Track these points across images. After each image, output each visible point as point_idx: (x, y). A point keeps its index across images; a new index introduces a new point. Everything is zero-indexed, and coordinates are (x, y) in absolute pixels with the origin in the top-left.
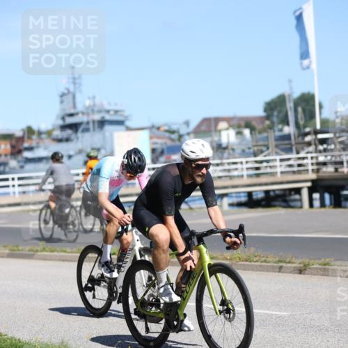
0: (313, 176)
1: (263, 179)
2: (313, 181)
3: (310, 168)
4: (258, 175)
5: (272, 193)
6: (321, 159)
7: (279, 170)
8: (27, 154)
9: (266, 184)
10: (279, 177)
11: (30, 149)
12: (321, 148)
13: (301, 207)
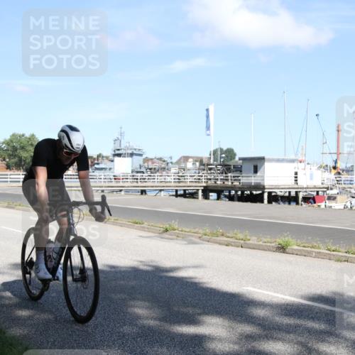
0: (205, 185)
1: (181, 184)
2: (204, 187)
3: (204, 180)
4: (179, 182)
5: (187, 192)
6: (209, 177)
7: (189, 180)
8: (96, 166)
9: (184, 187)
10: (189, 184)
11: (98, 164)
12: (209, 172)
13: (198, 198)
